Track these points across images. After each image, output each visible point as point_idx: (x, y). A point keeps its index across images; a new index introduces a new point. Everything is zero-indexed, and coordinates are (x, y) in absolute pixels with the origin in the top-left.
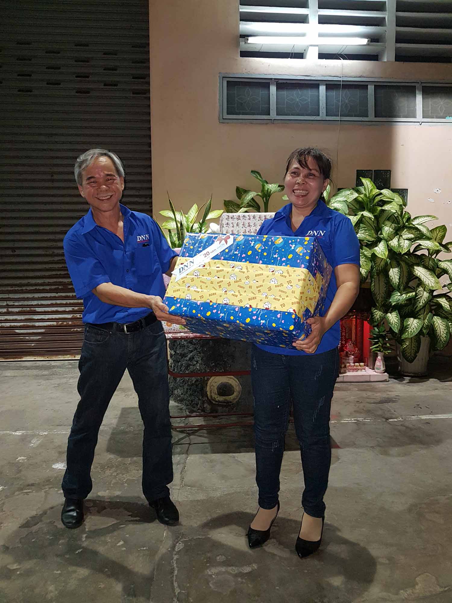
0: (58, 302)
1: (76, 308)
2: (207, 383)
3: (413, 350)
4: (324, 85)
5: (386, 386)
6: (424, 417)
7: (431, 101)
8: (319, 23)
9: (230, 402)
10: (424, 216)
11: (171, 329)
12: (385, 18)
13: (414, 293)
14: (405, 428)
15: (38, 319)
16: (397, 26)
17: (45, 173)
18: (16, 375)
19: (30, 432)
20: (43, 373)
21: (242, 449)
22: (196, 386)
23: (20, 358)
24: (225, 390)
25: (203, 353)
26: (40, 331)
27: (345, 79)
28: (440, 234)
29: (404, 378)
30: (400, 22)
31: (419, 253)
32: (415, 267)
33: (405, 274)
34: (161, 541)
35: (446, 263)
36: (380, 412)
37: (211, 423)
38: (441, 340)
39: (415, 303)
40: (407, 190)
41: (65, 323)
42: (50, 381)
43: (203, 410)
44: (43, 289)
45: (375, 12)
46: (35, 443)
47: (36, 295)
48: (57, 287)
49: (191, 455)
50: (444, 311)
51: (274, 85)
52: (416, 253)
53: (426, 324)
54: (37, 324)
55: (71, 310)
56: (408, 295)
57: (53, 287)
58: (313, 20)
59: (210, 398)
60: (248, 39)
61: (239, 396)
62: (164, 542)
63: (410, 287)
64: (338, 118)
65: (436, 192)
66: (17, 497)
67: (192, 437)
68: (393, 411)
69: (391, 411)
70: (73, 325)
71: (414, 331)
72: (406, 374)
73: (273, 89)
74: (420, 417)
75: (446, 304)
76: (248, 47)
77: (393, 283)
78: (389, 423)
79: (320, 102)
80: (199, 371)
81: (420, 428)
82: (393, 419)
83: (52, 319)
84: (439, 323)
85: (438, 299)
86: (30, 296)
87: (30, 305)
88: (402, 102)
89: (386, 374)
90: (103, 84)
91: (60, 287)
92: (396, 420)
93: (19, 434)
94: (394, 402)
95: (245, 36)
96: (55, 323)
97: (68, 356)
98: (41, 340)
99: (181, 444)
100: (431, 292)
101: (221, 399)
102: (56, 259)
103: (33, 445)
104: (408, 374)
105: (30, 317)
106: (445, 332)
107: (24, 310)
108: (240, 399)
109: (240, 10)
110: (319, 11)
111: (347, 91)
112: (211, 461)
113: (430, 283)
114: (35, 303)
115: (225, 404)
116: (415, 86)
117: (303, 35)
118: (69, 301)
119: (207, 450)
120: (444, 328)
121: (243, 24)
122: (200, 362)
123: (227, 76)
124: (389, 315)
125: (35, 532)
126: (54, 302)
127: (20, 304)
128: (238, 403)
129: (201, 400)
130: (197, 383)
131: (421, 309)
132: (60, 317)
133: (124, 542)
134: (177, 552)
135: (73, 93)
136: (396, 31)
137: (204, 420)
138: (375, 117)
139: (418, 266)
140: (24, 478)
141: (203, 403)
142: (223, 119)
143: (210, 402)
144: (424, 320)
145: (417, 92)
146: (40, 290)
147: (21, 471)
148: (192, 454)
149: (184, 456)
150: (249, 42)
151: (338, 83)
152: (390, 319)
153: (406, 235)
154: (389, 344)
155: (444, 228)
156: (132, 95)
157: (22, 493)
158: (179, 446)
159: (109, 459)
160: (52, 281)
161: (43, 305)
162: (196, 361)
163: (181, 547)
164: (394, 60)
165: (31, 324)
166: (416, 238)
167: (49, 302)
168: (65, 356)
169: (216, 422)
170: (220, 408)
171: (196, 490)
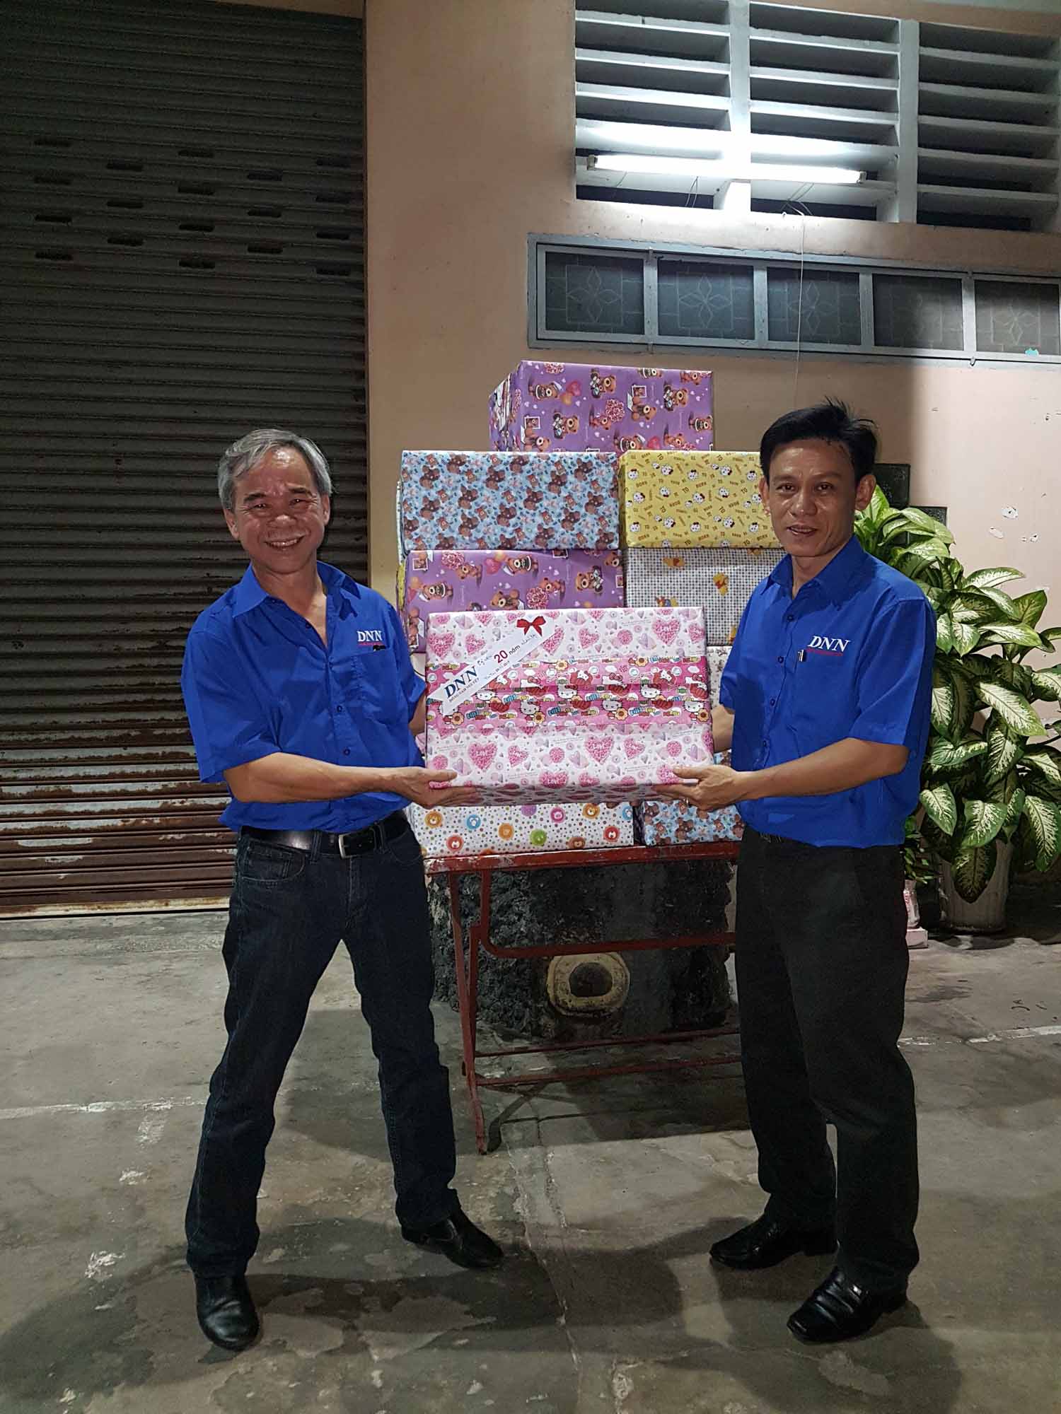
0: (128, 769)
1: (172, 785)
2: (548, 967)
3: (980, 872)
4: (763, 270)
5: (926, 958)
6: (1044, 1031)
7: (992, 314)
8: (753, 131)
9: (603, 1011)
10: (995, 570)
11: (511, 844)
12: (893, 127)
13: (984, 745)
14: (1012, 1059)
15: (76, 813)
16: (920, 145)
17: (101, 455)
18: (31, 954)
19: (125, 1105)
20: (98, 947)
21: (667, 1126)
22: (518, 974)
23: (29, 911)
24: (588, 982)
25: (535, 895)
26: (79, 841)
27: (809, 258)
28: (1032, 610)
29: (959, 940)
30: (927, 138)
31: (987, 652)
32: (982, 685)
33: (964, 701)
34: (575, 1374)
35: (1049, 675)
36: (942, 1023)
37: (565, 1064)
38: (1044, 850)
39: (987, 767)
40: (945, 509)
41: (144, 822)
42: (123, 967)
43: (537, 1032)
44: (89, 739)
45: (874, 112)
46: (148, 1132)
47: (73, 754)
48: (126, 731)
49: (551, 1148)
50: (1046, 782)
51: (653, 266)
52: (979, 652)
53: (1011, 813)
54: (73, 825)
55: (160, 788)
56: (971, 748)
57: (116, 733)
58: (740, 122)
59: (553, 1003)
60: (595, 160)
61: (625, 995)
62: (581, 1375)
63: (972, 731)
64: (795, 346)
65: (1007, 514)
66: (160, 1280)
67: (536, 1101)
68: (968, 1017)
69: (965, 1020)
70: (164, 825)
71: (987, 831)
72: (960, 928)
73: (651, 274)
74: (1035, 1030)
75: (1051, 769)
76: (594, 177)
77: (936, 722)
78: (970, 1047)
79: (756, 307)
80: (526, 937)
81: (1045, 1057)
82: (976, 1038)
83: (112, 812)
84: (1038, 810)
85: (1033, 758)
86: (57, 754)
87: (56, 778)
88: (933, 315)
89: (921, 929)
90: (246, 248)
91: (133, 733)
92: (985, 1040)
93: (99, 1110)
94: (961, 995)
95: (589, 153)
96: (118, 822)
97: (152, 902)
98: (82, 864)
99: (517, 1121)
100: (1021, 740)
101: (580, 1003)
102: (125, 663)
103: (145, 1138)
104: (965, 928)
105: (55, 808)
106: (1053, 833)
107: (41, 791)
108: (626, 1003)
109: (578, 93)
110: (753, 104)
111: (816, 287)
112: (608, 1161)
113: (1018, 720)
114: (69, 772)
115: (591, 1015)
116: (960, 280)
117: (714, 156)
118: (154, 768)
119: (587, 1135)
120: (1050, 822)
121: (582, 125)
122: (528, 915)
123: (547, 241)
124: (927, 793)
125: (247, 1373)
126: (117, 769)
127: (33, 774)
128: (622, 1012)
129: (530, 1007)
130: (522, 967)
131: (999, 781)
132: (132, 807)
133: (483, 1383)
134: (623, 1401)
135: (175, 266)
136: (919, 157)
137: (549, 1058)
138: (876, 345)
139: (988, 683)
140: (159, 1229)
141: (538, 1013)
142: (538, 339)
143: (553, 1011)
144: (1006, 803)
145: (964, 292)
146: (84, 740)
147: (142, 1210)
148: (556, 1144)
149: (536, 1149)
150: (597, 166)
151: (795, 266)
152: (932, 803)
153: (961, 611)
154: (928, 861)
155: (1041, 598)
156: (316, 276)
157: (167, 1269)
158: (515, 1125)
159: (356, 1168)
160: (111, 717)
161: (89, 777)
162: (516, 914)
163: (629, 1389)
164: (915, 221)
165: (59, 825)
166: (982, 618)
167: (105, 770)
168: (143, 904)
169: (576, 1061)
170: (579, 1026)
171: (602, 1237)
